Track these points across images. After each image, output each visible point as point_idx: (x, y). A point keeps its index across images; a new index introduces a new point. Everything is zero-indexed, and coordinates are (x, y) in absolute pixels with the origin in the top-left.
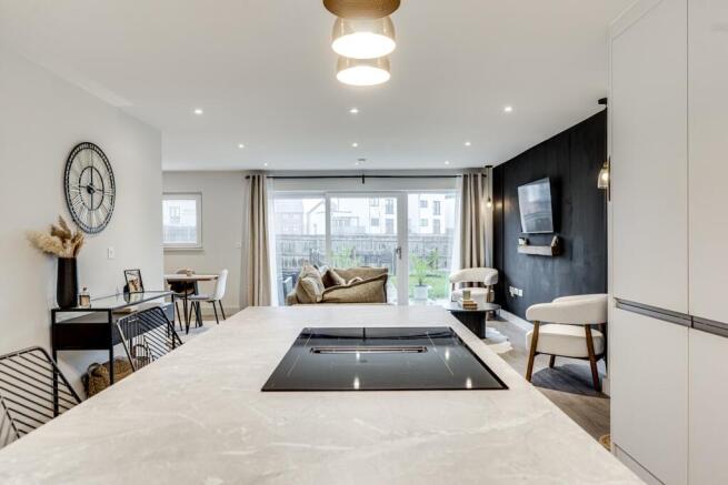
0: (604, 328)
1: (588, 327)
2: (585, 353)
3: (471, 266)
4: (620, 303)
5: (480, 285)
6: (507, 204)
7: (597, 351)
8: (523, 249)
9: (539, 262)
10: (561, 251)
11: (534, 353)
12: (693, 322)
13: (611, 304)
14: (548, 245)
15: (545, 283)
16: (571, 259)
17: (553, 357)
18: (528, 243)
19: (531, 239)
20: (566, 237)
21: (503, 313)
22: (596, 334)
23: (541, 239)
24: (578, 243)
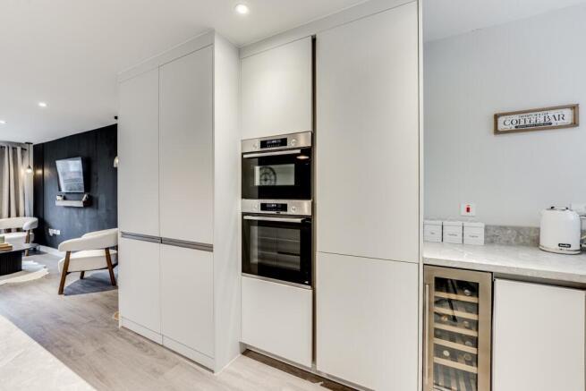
0: (116, 248)
1: (107, 249)
2: (105, 265)
3: (9, 216)
4: (124, 234)
5: (19, 230)
6: (47, 172)
7: (113, 263)
8: (60, 202)
9: (74, 211)
10: (89, 203)
11: (66, 273)
12: (162, 241)
13: (120, 235)
14: (81, 200)
15: (78, 225)
16: (97, 208)
17: (83, 273)
18: (65, 199)
19: (67, 196)
20: (94, 195)
21: (42, 248)
22: (112, 252)
23: (76, 196)
24: (102, 199)
